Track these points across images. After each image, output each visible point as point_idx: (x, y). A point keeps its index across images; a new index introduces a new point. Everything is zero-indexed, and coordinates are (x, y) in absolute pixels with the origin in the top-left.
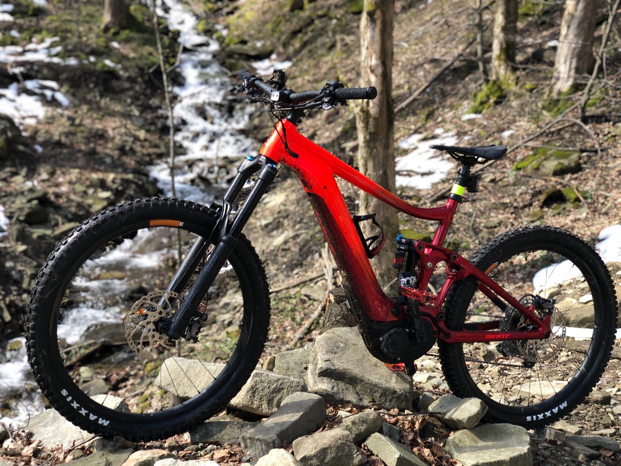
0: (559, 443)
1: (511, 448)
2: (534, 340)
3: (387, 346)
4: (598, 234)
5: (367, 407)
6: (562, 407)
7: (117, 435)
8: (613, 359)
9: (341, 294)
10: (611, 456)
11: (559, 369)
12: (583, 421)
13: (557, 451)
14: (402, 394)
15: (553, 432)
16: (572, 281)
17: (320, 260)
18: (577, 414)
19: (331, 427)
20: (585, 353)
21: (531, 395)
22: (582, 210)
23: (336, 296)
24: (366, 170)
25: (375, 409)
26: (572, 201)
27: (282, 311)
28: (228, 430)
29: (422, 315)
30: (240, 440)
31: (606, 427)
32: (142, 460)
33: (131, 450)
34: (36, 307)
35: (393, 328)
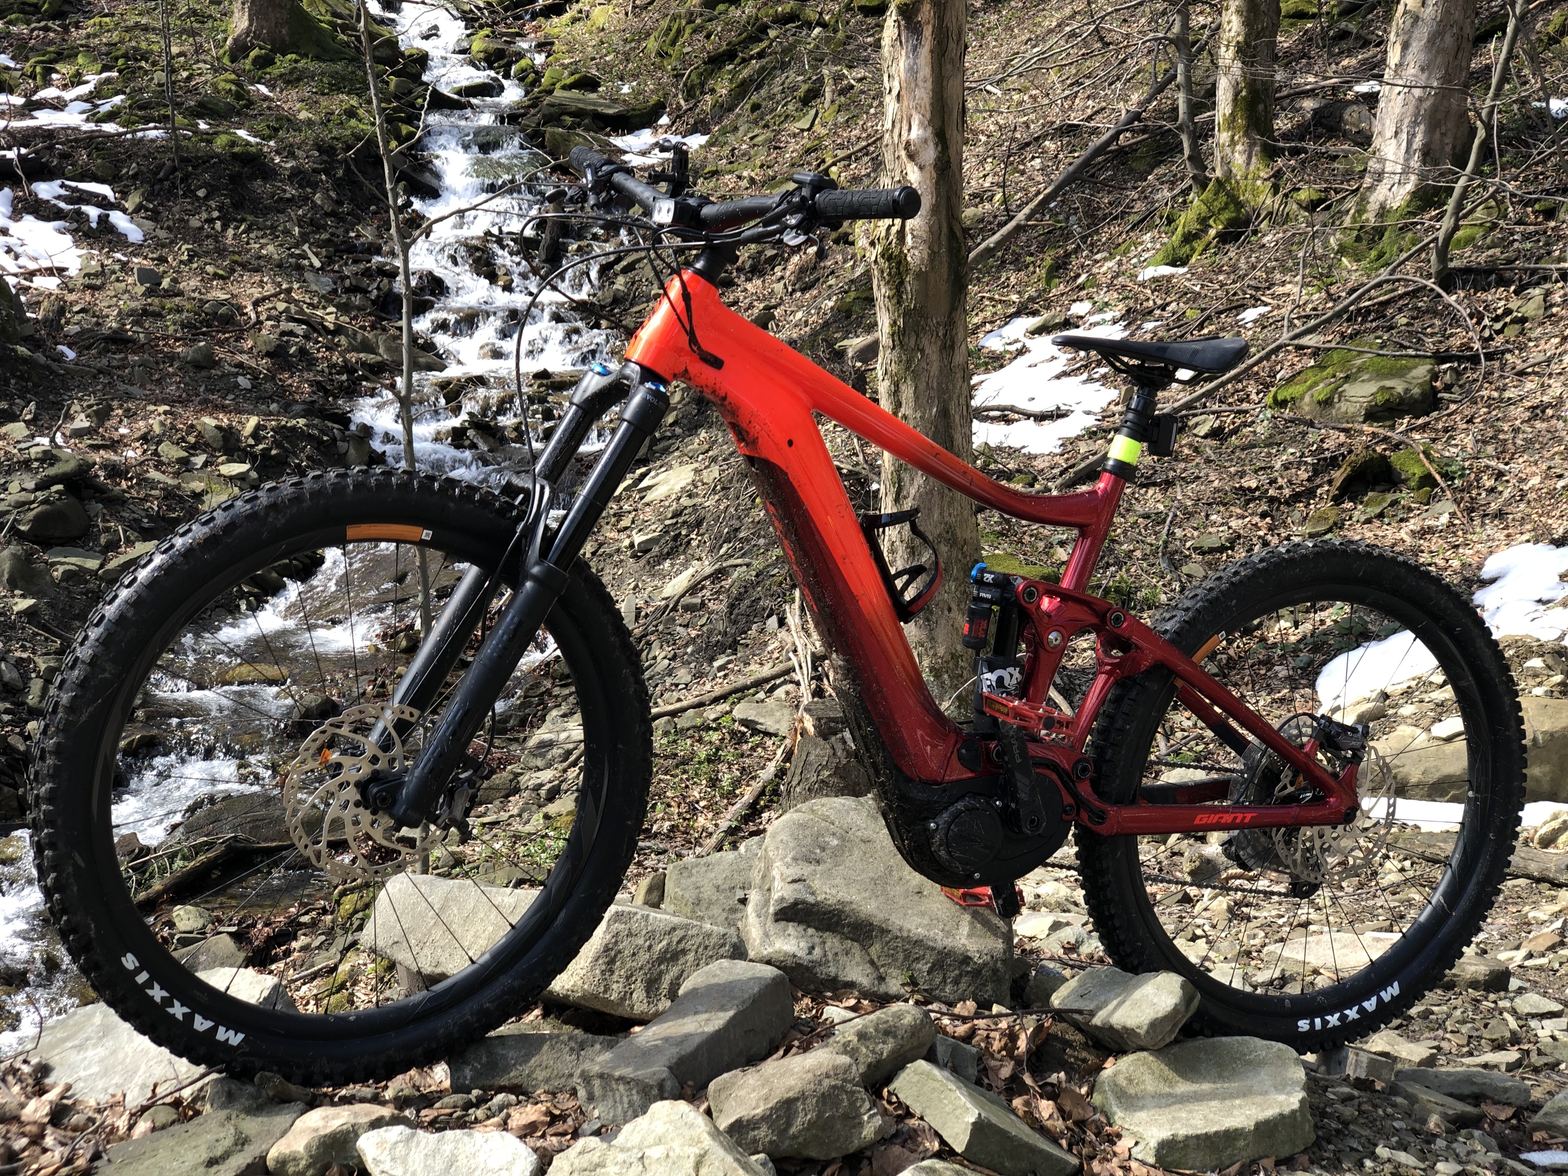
0: (1379, 1086)
1: (1259, 1099)
2: (1316, 828)
3: (946, 843)
4: (1480, 568)
5: (897, 998)
6: (1386, 996)
7: (263, 1069)
8: (1517, 877)
9: (832, 715)
10: (1508, 1120)
11: (1380, 902)
12: (1440, 1032)
13: (1375, 1106)
14: (985, 964)
15: (1364, 1058)
16: (1413, 684)
17: (782, 634)
18: (1425, 1015)
19: (806, 1048)
20: (1445, 862)
21: (1309, 968)
22: (1438, 507)
23: (819, 719)
24: (898, 405)
25: (917, 1003)
26: (1413, 484)
27: (685, 762)
28: (545, 1056)
29: (1036, 765)
30: (576, 1079)
31: (1498, 1046)
32: (328, 1131)
33: (301, 1105)
34: (58, 744)
35: (961, 798)
